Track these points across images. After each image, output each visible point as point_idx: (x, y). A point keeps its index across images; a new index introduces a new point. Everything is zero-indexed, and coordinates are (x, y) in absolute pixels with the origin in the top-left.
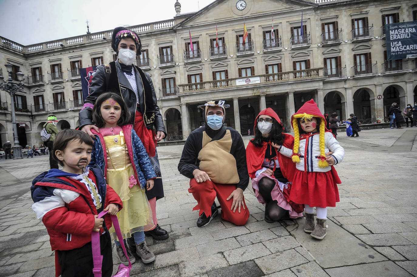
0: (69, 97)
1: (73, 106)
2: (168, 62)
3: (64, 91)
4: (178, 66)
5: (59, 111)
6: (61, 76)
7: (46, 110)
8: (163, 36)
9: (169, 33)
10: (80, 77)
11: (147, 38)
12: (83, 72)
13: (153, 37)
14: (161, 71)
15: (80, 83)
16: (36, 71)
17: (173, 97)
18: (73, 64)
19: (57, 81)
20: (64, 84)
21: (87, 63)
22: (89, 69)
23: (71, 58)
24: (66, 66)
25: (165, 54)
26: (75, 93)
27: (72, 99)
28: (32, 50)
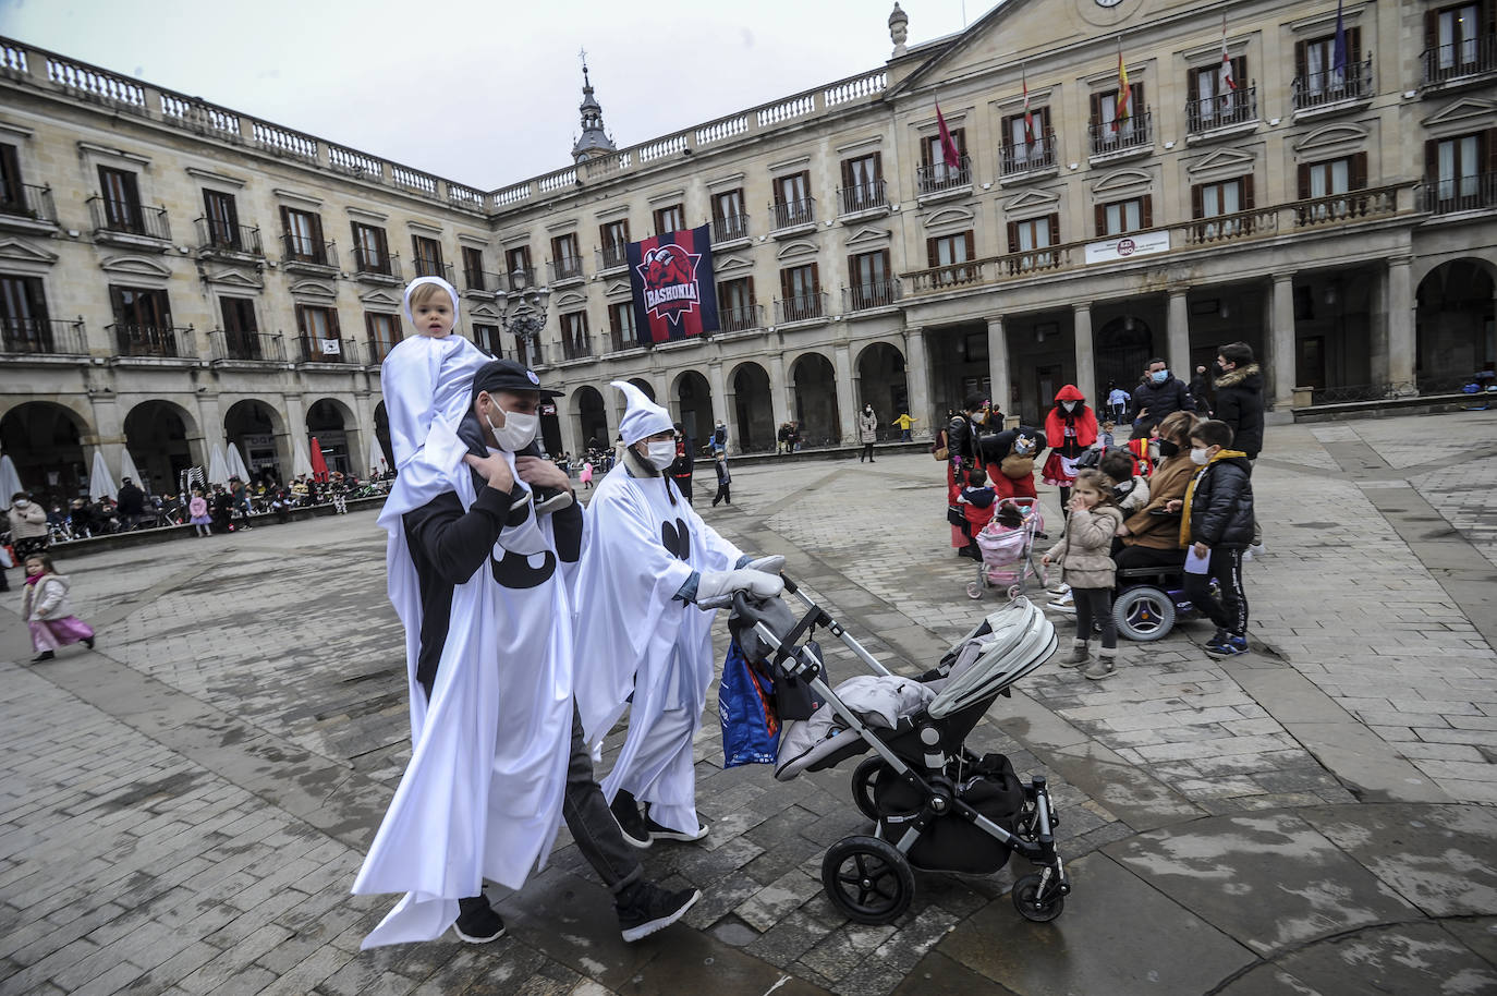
0: (599, 324)
1: (611, 346)
2: (868, 203)
3: (587, 307)
4: (900, 212)
5: (578, 361)
6: (578, 270)
7: (545, 361)
8: (852, 124)
9: (872, 112)
10: (625, 268)
11: (806, 137)
12: (634, 252)
13: (822, 132)
14: (847, 233)
15: (627, 283)
16: (518, 257)
17: (882, 310)
18: (606, 230)
19: (569, 281)
20: (585, 289)
21: (642, 230)
22: (649, 243)
23: (600, 215)
24: (590, 242)
25: (858, 182)
26: (614, 311)
27: (608, 329)
28: (504, 202)
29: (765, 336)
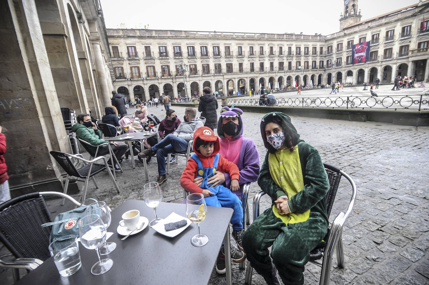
0: (344, 60)
1: (345, 64)
2: (407, 35)
3: (342, 57)
4: (413, 37)
5: (338, 67)
6: (341, 50)
8: (406, 19)
9: (411, 17)
10: (351, 49)
11: (395, 22)
12: (354, 47)
13: (399, 21)
14: (400, 42)
15: (351, 52)
16: (330, 48)
17: (405, 57)
18: (349, 42)
19: (339, 52)
20: (342, 53)
21: (356, 42)
22: (357, 45)
23: (348, 39)
24: (345, 44)
25: (406, 31)
26: (348, 57)
27: (345, 61)
28: (329, 37)
29: (378, 62)
